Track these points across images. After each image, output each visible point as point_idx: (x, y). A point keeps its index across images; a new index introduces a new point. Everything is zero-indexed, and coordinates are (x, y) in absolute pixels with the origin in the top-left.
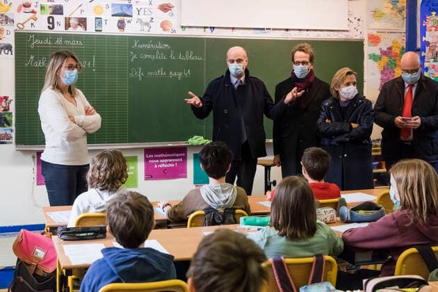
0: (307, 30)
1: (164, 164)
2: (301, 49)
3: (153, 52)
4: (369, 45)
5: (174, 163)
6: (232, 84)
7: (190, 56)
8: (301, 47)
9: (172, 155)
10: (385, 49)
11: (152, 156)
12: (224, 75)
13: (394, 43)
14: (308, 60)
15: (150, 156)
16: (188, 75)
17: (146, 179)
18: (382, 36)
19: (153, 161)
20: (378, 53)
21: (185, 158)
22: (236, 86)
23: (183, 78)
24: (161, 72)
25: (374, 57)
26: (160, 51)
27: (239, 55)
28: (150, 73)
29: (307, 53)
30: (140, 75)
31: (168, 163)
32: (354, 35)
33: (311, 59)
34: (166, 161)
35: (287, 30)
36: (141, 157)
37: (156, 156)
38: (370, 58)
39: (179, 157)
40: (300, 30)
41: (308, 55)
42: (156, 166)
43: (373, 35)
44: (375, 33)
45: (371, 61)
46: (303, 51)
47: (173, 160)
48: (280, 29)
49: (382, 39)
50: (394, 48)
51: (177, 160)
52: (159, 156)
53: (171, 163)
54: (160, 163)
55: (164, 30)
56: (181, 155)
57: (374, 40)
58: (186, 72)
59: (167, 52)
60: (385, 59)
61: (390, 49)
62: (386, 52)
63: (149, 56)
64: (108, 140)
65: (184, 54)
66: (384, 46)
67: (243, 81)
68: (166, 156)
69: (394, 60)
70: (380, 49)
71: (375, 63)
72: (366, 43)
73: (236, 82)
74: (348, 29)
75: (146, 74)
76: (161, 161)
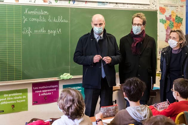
0: (128, 4)
1: (45, 93)
2: (138, 16)
3: (37, 16)
4: (160, 14)
5: (51, 92)
6: (95, 38)
7: (60, 20)
8: (138, 15)
9: (50, 87)
10: (168, 16)
11: (37, 88)
12: (90, 33)
13: (172, 12)
14: (141, 23)
15: (36, 88)
16: (59, 32)
17: (33, 104)
18: (166, 8)
19: (38, 92)
20: (164, 19)
21: (57, 88)
22: (98, 40)
23: (57, 34)
24: (43, 31)
25: (163, 21)
26: (42, 16)
27: (100, 21)
28: (36, 31)
29: (142, 19)
30: (29, 32)
31: (47, 92)
32: (152, 8)
33: (144, 23)
34: (46, 91)
35: (117, 3)
36: (30, 89)
37: (40, 88)
38: (160, 22)
39: (54, 88)
40: (124, 3)
41: (142, 20)
42: (40, 95)
43: (162, 8)
44: (163, 6)
45: (161, 24)
46: (139, 17)
47: (51, 90)
48: (113, 3)
49: (166, 10)
50: (172, 16)
51: (53, 90)
52: (42, 88)
53: (49, 92)
54: (42, 93)
55: (44, 2)
56: (55, 86)
57: (163, 10)
58: (58, 30)
59: (46, 17)
60: (168, 22)
61: (170, 16)
62: (168, 18)
63: (35, 19)
64: (8, 78)
65: (57, 18)
66: (167, 14)
67: (102, 37)
68: (46, 87)
69: (173, 23)
70: (166, 16)
71: (163, 25)
72: (158, 12)
73: (98, 37)
74: (149, 4)
75: (33, 31)
76: (43, 91)
